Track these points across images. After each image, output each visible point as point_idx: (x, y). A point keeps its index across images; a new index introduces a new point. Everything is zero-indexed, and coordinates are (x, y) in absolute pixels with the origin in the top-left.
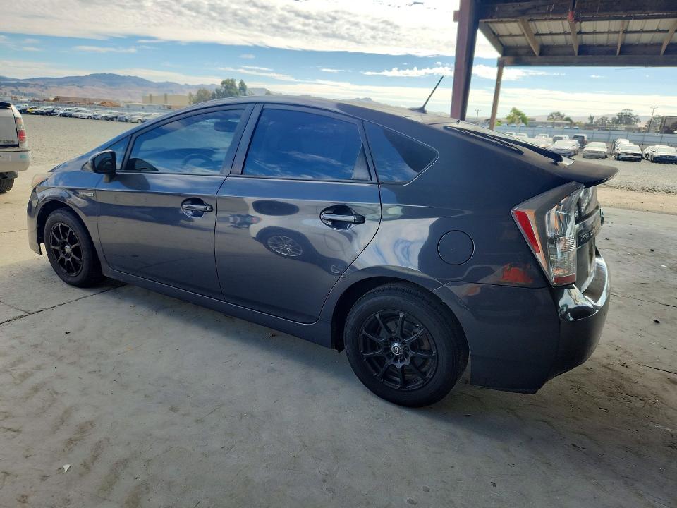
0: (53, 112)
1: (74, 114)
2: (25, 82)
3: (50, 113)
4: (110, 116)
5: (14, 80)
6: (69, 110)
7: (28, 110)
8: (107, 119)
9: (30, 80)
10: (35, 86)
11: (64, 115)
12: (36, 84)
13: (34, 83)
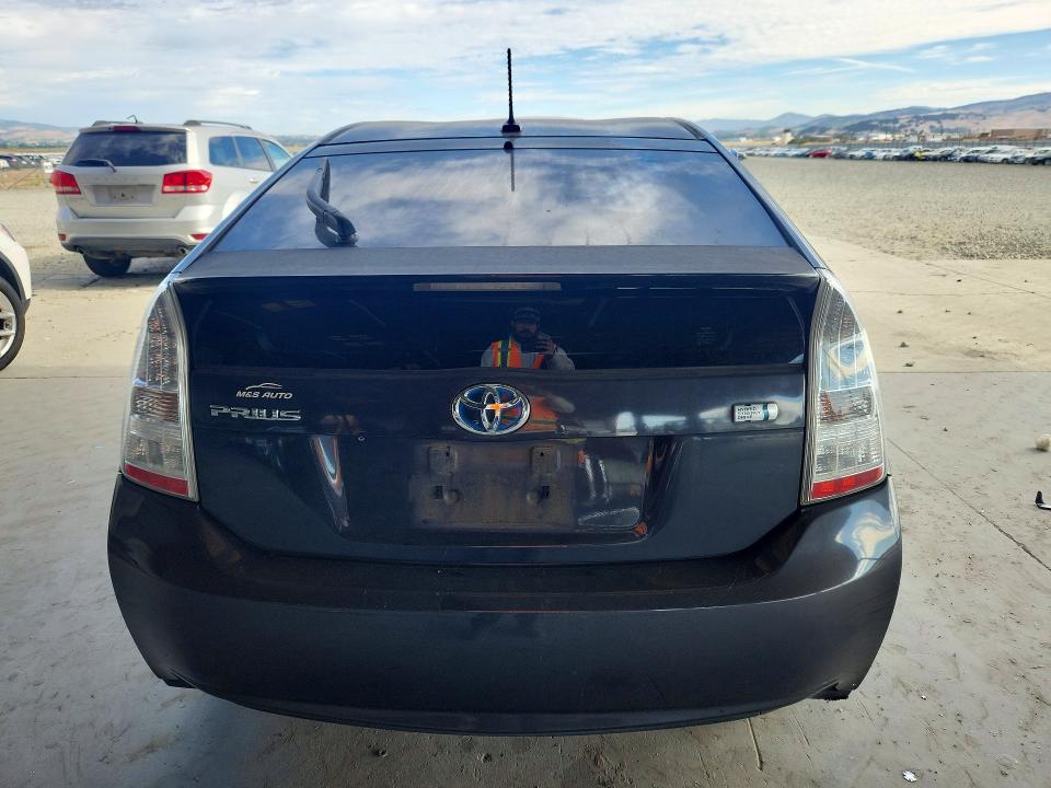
0: (950, 155)
1: (982, 156)
2: (954, 112)
3: (945, 158)
4: (1040, 156)
5: (939, 110)
6: (977, 151)
7: (918, 154)
8: (1034, 162)
9: (963, 107)
10: (967, 116)
11: (967, 160)
12: (971, 113)
13: (967, 112)
